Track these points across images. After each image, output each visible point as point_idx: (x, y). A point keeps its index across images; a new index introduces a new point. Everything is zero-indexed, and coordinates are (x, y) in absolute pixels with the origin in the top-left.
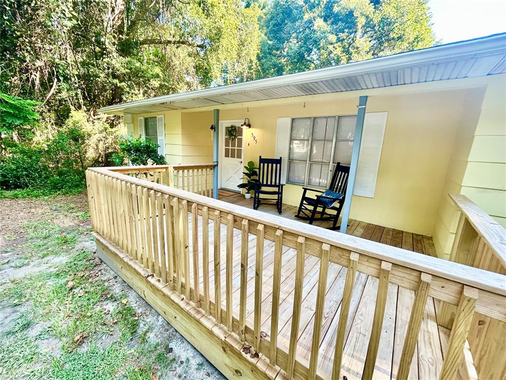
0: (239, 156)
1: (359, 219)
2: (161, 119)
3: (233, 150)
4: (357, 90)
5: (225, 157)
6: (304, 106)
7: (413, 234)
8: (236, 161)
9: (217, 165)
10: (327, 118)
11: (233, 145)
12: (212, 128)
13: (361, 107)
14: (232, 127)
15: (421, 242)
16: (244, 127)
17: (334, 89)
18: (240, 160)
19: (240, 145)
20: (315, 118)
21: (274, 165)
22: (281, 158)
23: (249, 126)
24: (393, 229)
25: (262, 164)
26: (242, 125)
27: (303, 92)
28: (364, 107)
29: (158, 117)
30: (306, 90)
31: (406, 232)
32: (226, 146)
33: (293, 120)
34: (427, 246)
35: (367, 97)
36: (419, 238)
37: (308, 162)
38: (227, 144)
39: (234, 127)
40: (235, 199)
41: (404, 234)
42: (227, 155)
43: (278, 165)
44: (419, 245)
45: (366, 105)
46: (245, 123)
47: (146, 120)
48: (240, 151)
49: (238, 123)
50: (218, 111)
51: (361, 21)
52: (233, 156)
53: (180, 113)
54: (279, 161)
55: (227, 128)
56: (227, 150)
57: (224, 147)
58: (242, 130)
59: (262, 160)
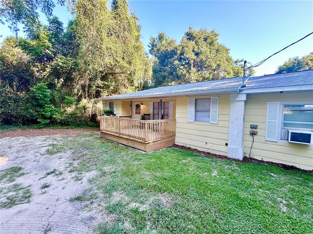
0: (140, 114)
2: (115, 103)
3: (138, 112)
8: (139, 115)
9: (131, 116)
11: (138, 110)
16: (140, 105)
19: (140, 110)
23: (142, 104)
33: (154, 103)
38: (136, 110)
42: (136, 114)
47: (110, 103)
48: (140, 112)
49: (139, 103)
51: (192, 62)
52: (138, 114)
54: (149, 115)
55: (136, 105)
56: (136, 112)
57: (135, 111)
58: (140, 106)
59: (145, 115)
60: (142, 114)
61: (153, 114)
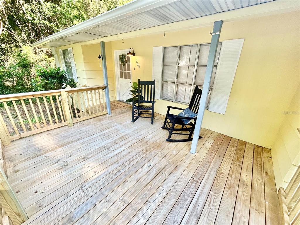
0: (129, 78)
1: (212, 129)
2: (71, 51)
3: (125, 73)
4: (212, 14)
5: (121, 78)
6: (165, 36)
7: (254, 144)
8: (127, 81)
9: (107, 86)
10: (191, 46)
11: (125, 69)
12: (100, 57)
13: (214, 34)
14: (122, 55)
15: (261, 154)
16: (130, 55)
17: (189, 16)
18: (129, 80)
19: (129, 69)
20: (181, 47)
21: (150, 86)
22: (155, 80)
23: (134, 54)
24: (239, 140)
25: (140, 85)
26: (128, 54)
27: (161, 22)
28: (218, 33)
29: (69, 49)
30: (163, 19)
31: (249, 144)
32: (120, 70)
33: (165, 48)
34: (266, 160)
35: (222, 22)
36: (259, 150)
37: (175, 83)
38: (121, 69)
39: (124, 55)
40: (125, 110)
41: (247, 145)
42: (121, 77)
43: (153, 86)
44: (259, 159)
45: (220, 31)
46: (130, 52)
47: (63, 51)
48: (129, 74)
50: (103, 43)
52: (125, 78)
53: (81, 46)
54: (153, 83)
55: (120, 56)
56: (121, 73)
57: (119, 71)
58: (129, 59)
59: (140, 82)
60: (134, 79)
61: (162, 80)
